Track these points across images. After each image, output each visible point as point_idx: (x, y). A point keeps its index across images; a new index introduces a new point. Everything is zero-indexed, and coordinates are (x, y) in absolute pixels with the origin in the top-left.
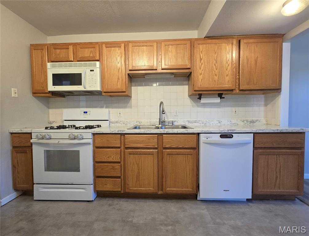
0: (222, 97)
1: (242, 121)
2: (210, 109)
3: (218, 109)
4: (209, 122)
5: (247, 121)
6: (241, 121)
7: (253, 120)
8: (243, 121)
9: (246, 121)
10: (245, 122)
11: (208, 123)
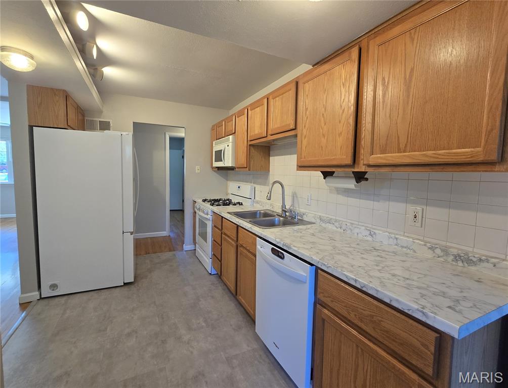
0: (365, 177)
1: (428, 245)
2: (359, 200)
3: (375, 203)
4: (351, 227)
5: (446, 251)
6: (425, 245)
7: (467, 254)
8: (432, 248)
9: (442, 250)
10: (438, 251)
11: (350, 231)
